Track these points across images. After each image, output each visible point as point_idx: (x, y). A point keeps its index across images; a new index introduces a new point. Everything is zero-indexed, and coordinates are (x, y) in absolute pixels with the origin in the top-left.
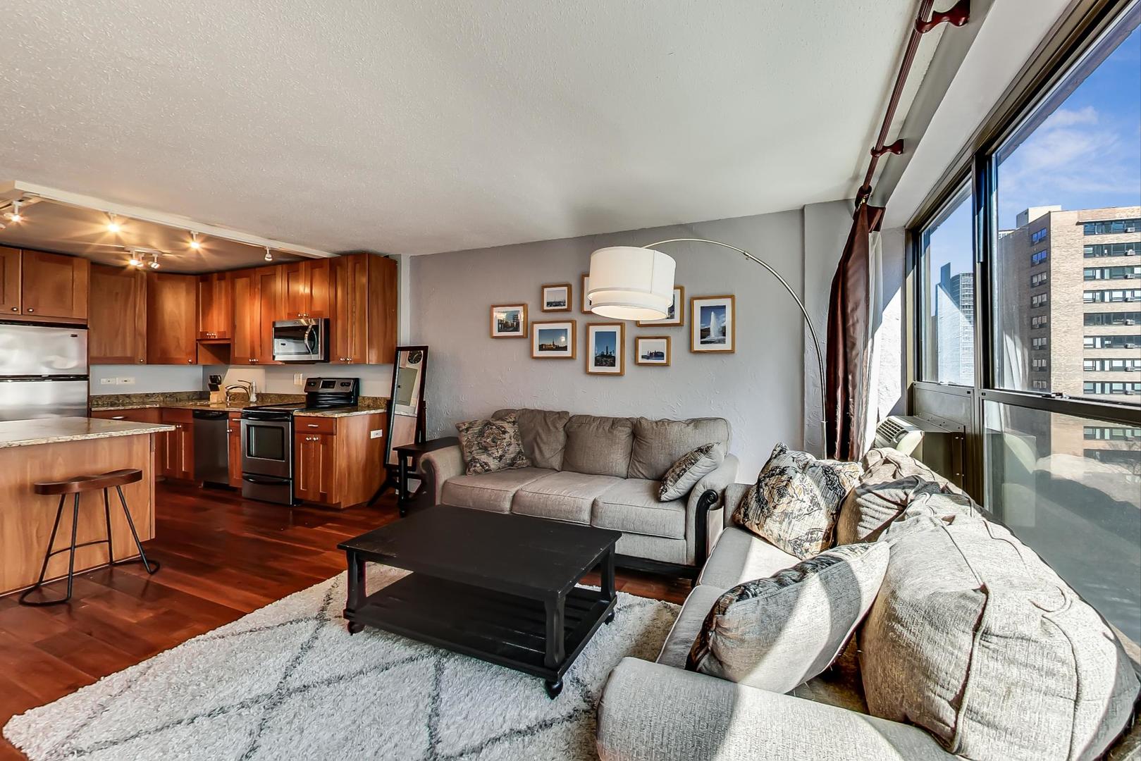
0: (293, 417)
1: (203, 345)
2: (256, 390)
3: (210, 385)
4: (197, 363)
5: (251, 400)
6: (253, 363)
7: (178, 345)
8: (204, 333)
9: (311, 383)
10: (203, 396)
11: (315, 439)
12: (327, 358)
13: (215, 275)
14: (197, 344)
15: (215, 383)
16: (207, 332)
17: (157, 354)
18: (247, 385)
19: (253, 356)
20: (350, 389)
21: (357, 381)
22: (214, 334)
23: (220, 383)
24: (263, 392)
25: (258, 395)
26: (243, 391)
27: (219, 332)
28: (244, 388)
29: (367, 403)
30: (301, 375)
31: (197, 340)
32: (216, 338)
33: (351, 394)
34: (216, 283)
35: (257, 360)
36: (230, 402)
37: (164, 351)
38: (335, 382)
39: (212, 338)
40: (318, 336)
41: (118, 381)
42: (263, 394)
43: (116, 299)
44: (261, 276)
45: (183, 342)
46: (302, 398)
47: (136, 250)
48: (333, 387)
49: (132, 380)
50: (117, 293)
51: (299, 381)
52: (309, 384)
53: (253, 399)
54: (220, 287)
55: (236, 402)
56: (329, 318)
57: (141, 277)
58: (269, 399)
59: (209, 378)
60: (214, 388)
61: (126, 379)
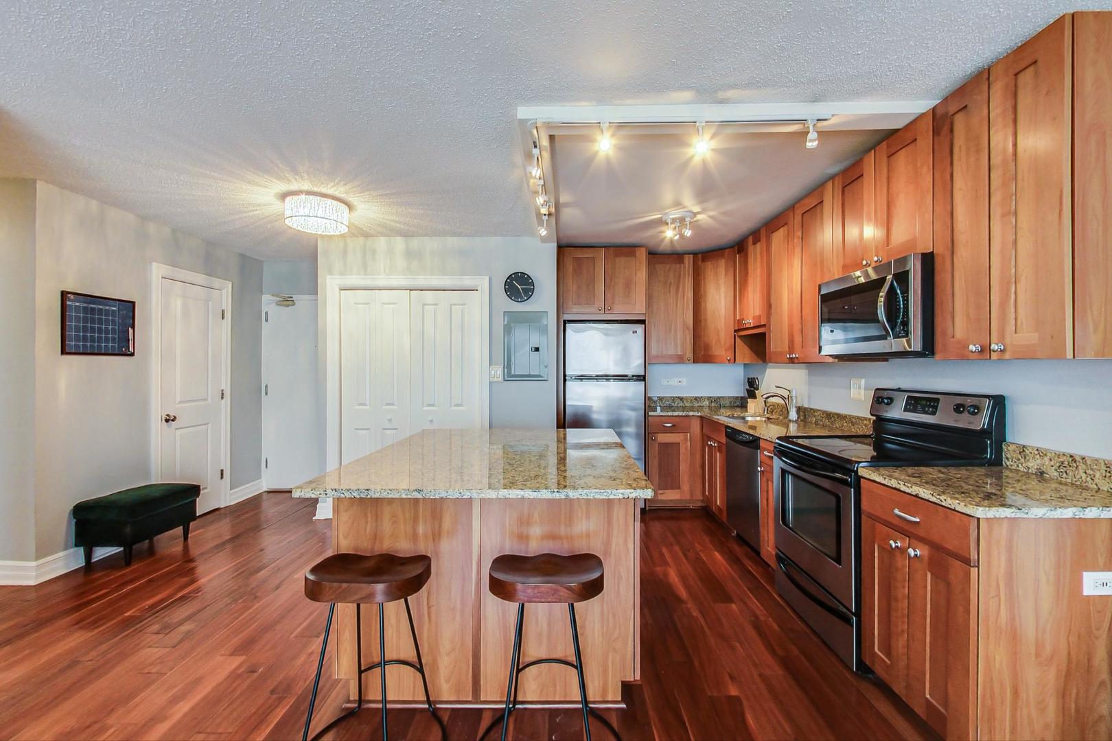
0: (859, 478)
1: (741, 337)
2: (796, 402)
3: (747, 390)
4: (734, 362)
5: (790, 418)
6: (792, 361)
7: (718, 340)
8: (740, 321)
9: (882, 398)
10: (741, 404)
11: (911, 552)
12: (929, 348)
13: (751, 240)
14: (735, 336)
15: (752, 387)
16: (743, 319)
17: (702, 354)
18: (785, 394)
19: (791, 350)
20: (982, 421)
21: (999, 402)
22: (749, 321)
23: (758, 389)
24: (806, 405)
25: (799, 409)
26: (781, 401)
27: (754, 318)
28: (783, 398)
29: (1033, 465)
30: (863, 381)
31: (735, 331)
32: (752, 326)
33: (984, 433)
34: (751, 248)
35: (797, 356)
36: (768, 416)
37: (707, 347)
38: (938, 400)
39: (748, 326)
40: (907, 297)
41: (674, 382)
42: (805, 409)
43: (670, 291)
44: (803, 214)
45: (723, 334)
46: (866, 425)
47: (672, 217)
48: (934, 413)
49: (685, 382)
50: (670, 283)
51: (862, 392)
52: (878, 400)
53: (793, 415)
54: (755, 253)
55: (774, 417)
56: (932, 252)
57: (688, 260)
58: (814, 421)
59: (748, 382)
60: (752, 394)
61: (680, 380)
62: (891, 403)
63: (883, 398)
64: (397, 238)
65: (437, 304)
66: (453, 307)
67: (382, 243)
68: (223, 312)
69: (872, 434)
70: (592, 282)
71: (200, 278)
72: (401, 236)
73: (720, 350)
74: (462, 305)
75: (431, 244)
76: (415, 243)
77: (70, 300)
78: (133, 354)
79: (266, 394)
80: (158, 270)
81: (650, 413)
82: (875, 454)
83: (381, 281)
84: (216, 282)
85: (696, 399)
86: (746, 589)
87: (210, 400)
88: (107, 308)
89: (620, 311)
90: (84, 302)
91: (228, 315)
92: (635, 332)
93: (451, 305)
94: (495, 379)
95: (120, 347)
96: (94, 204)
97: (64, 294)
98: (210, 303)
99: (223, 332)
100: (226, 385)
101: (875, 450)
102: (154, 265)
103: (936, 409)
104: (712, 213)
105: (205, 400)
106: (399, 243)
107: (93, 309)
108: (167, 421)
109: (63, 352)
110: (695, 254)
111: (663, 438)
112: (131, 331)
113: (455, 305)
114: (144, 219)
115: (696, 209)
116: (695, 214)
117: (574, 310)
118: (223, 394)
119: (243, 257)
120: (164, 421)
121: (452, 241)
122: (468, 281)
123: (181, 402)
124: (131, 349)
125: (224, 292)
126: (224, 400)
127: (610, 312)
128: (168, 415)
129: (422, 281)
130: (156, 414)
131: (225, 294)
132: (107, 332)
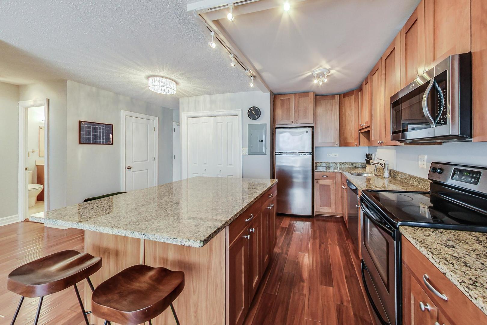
1: (362, 132)
2: (389, 167)
3: (366, 160)
4: (359, 146)
5: (385, 176)
6: (381, 145)
7: (351, 135)
8: (361, 126)
10: (364, 167)
13: (364, 83)
14: (359, 133)
15: (368, 158)
16: (362, 124)
17: (343, 142)
18: (383, 163)
19: (381, 138)
22: (365, 125)
23: (371, 160)
24: (394, 169)
25: (390, 171)
27: (366, 123)
28: (382, 164)
30: (426, 157)
31: (359, 130)
34: (364, 87)
35: (383, 142)
36: (376, 173)
37: (346, 139)
38: (480, 173)
39: (363, 127)
40: (446, 92)
41: (333, 155)
42: (394, 171)
43: (328, 112)
44: (386, 60)
45: (353, 132)
46: (427, 184)
47: (316, 73)
48: (476, 183)
49: (337, 155)
50: (328, 109)
51: (425, 163)
52: (433, 170)
53: (386, 174)
54: (366, 89)
55: (379, 174)
56: (470, 52)
57: (337, 98)
58: (398, 179)
59: (366, 156)
60: (368, 162)
61: (335, 154)
62: (441, 173)
63: (436, 169)
64: (207, 95)
65: (222, 122)
66: (228, 123)
67: (201, 98)
68: (154, 128)
69: (429, 192)
70: (288, 110)
71: (144, 116)
72: (209, 94)
73: (352, 139)
74: (231, 122)
75: (219, 97)
76: (214, 97)
77: (82, 124)
78: (112, 144)
79: (174, 159)
80: (123, 113)
81: (316, 170)
82: (432, 205)
83: (201, 114)
84: (151, 117)
85: (343, 163)
86: (344, 276)
87: (148, 161)
88: (100, 127)
89: (301, 123)
90: (90, 125)
91: (157, 129)
92: (307, 132)
93: (228, 122)
94: (244, 154)
95: (106, 141)
96: (94, 89)
97: (80, 122)
98: (149, 125)
99: (154, 136)
100: (156, 155)
101: (432, 202)
102: (122, 111)
103: (478, 179)
104: (338, 69)
105: (147, 161)
106: (208, 97)
107: (93, 128)
108: (128, 169)
109: (80, 143)
110: (340, 95)
111: (322, 182)
112: (111, 135)
113: (218, 123)
114: (117, 94)
115: (328, 67)
116: (329, 71)
117: (281, 123)
118: (154, 159)
119: (164, 108)
120: (127, 169)
121: (228, 95)
122: (233, 112)
123: (135, 162)
124: (111, 142)
125: (155, 121)
126: (155, 161)
127: (297, 123)
128: (129, 167)
129: (216, 113)
130: (123, 166)
131: (155, 122)
132: (100, 136)
